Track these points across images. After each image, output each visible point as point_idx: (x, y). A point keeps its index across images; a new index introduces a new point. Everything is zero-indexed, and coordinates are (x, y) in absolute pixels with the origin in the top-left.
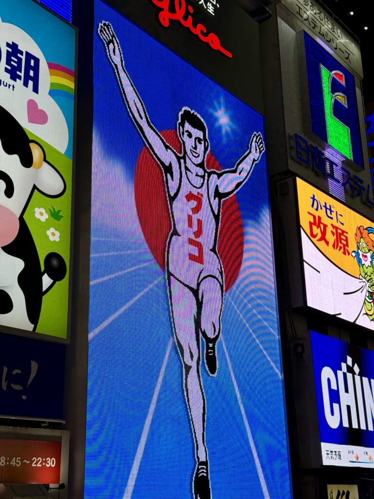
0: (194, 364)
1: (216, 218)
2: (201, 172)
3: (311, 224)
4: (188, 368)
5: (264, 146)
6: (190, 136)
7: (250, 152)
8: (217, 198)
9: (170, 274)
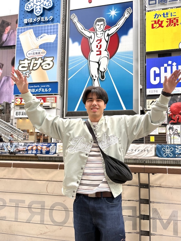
0: (96, 79)
1: (107, 42)
2: (102, 32)
3: (152, 24)
4: (94, 80)
5: (132, 11)
6: (98, 25)
7: (124, 16)
8: (108, 37)
9: (90, 61)
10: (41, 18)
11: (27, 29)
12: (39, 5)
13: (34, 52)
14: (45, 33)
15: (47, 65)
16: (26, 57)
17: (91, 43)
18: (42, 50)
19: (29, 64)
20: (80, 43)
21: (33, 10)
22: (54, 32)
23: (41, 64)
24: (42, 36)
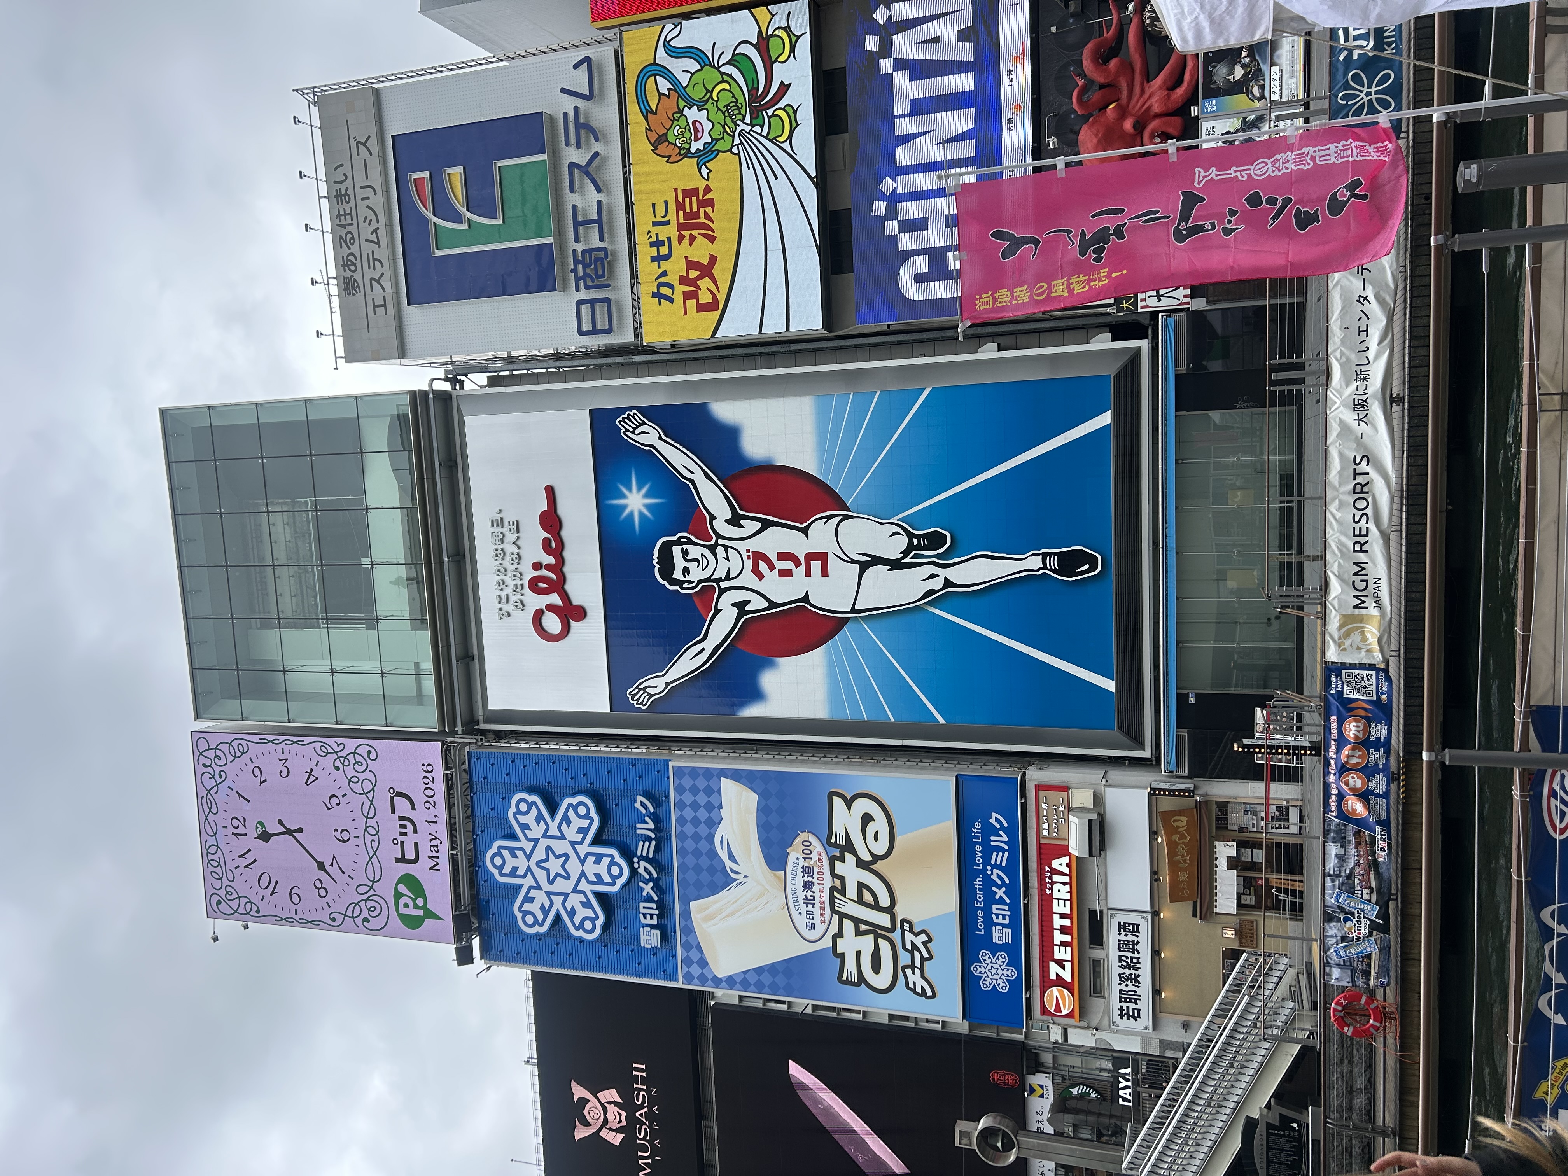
0: (943, 573)
1: (766, 525)
2: (720, 551)
3: (699, 307)
4: (948, 583)
5: (632, 413)
6: (686, 570)
7: (652, 446)
8: (743, 522)
9: (853, 611)
10: (641, 858)
11: (689, 930)
12: (583, 862)
13: (801, 901)
14: (711, 839)
15: (871, 828)
16: (827, 942)
17: (767, 604)
19: (863, 927)
20: (766, 662)
21: (602, 898)
22: (709, 791)
23: (862, 864)
24: (724, 856)
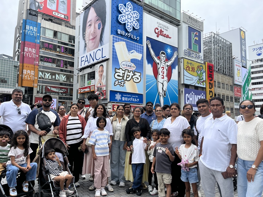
0: (162, 95)
1: (167, 70)
2: (164, 62)
3: (186, 67)
4: (161, 96)
5: (177, 54)
6: (162, 56)
7: (174, 56)
8: (167, 67)
9: (158, 81)
10: (131, 35)
11: (121, 40)
12: (130, 23)
13: (127, 64)
14: (134, 50)
15: (137, 79)
16: (121, 67)
17: (159, 68)
18: (133, 65)
19: (124, 74)
20: (152, 66)
21: (125, 24)
22: (140, 51)
23: (132, 76)
24: (132, 51)
